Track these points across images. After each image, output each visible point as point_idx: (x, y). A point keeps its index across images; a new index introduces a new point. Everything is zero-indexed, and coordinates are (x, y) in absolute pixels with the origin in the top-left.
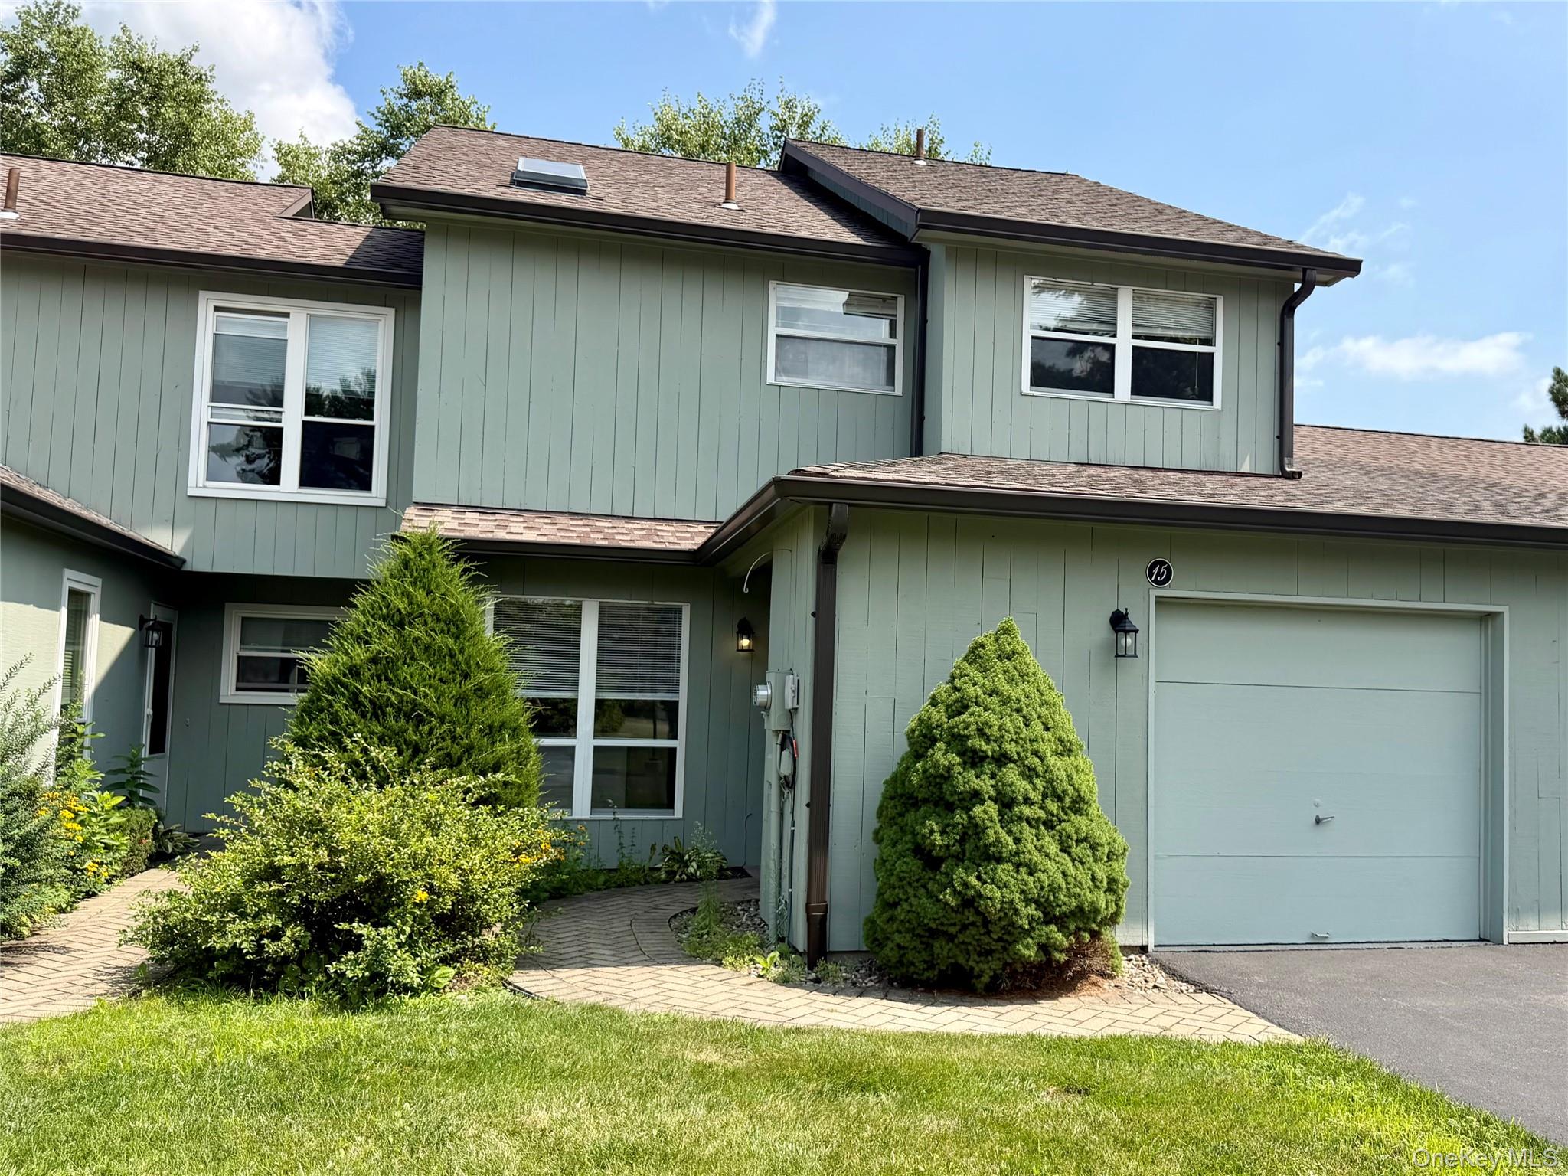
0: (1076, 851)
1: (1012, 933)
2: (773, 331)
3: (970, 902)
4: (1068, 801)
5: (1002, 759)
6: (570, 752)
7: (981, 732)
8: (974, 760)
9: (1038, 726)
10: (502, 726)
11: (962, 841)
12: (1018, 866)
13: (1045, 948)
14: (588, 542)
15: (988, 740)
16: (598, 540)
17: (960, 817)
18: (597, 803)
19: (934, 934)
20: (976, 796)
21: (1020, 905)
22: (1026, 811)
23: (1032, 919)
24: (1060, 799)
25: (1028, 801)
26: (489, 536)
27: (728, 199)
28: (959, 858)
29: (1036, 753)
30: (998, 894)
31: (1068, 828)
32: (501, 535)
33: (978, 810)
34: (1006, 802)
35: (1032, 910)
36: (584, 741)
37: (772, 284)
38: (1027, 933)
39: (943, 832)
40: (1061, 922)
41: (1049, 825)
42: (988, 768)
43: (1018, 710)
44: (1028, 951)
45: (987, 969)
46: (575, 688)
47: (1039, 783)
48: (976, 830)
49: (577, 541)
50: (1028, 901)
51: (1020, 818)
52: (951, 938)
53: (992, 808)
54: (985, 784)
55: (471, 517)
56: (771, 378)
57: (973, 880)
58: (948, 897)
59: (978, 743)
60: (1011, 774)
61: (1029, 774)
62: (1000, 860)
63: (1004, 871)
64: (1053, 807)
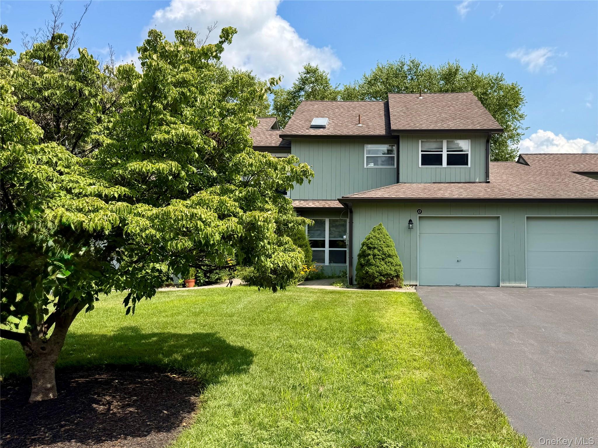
0: (388, 264)
1: (374, 278)
2: (365, 156)
3: (367, 272)
4: (387, 255)
5: (374, 248)
6: (324, 251)
7: (371, 243)
8: (370, 248)
9: (382, 242)
10: (303, 245)
11: (367, 262)
12: (375, 266)
13: (381, 280)
14: (324, 206)
15: (372, 245)
16: (327, 206)
17: (366, 258)
18: (330, 262)
19: (363, 278)
20: (369, 255)
21: (375, 273)
22: (378, 257)
23: (378, 275)
24: (385, 255)
25: (378, 255)
26: (304, 206)
27: (359, 123)
28: (366, 265)
29: (381, 247)
30: (371, 271)
31: (387, 260)
32: (307, 206)
33: (369, 257)
34: (374, 255)
35: (378, 274)
36: (327, 249)
37: (365, 145)
38: (377, 278)
39: (364, 261)
40: (384, 276)
41: (383, 259)
42: (372, 250)
43: (379, 239)
44: (377, 280)
45: (371, 284)
46: (325, 238)
47: (381, 252)
48: (369, 260)
49: (322, 206)
50: (377, 272)
51: (377, 258)
52: (365, 279)
53: (372, 256)
54: (371, 252)
55: (302, 202)
56: (365, 167)
57: (368, 269)
58: (364, 272)
59: (370, 245)
60: (376, 251)
61: (379, 251)
62: (372, 265)
63: (373, 267)
64: (384, 256)
